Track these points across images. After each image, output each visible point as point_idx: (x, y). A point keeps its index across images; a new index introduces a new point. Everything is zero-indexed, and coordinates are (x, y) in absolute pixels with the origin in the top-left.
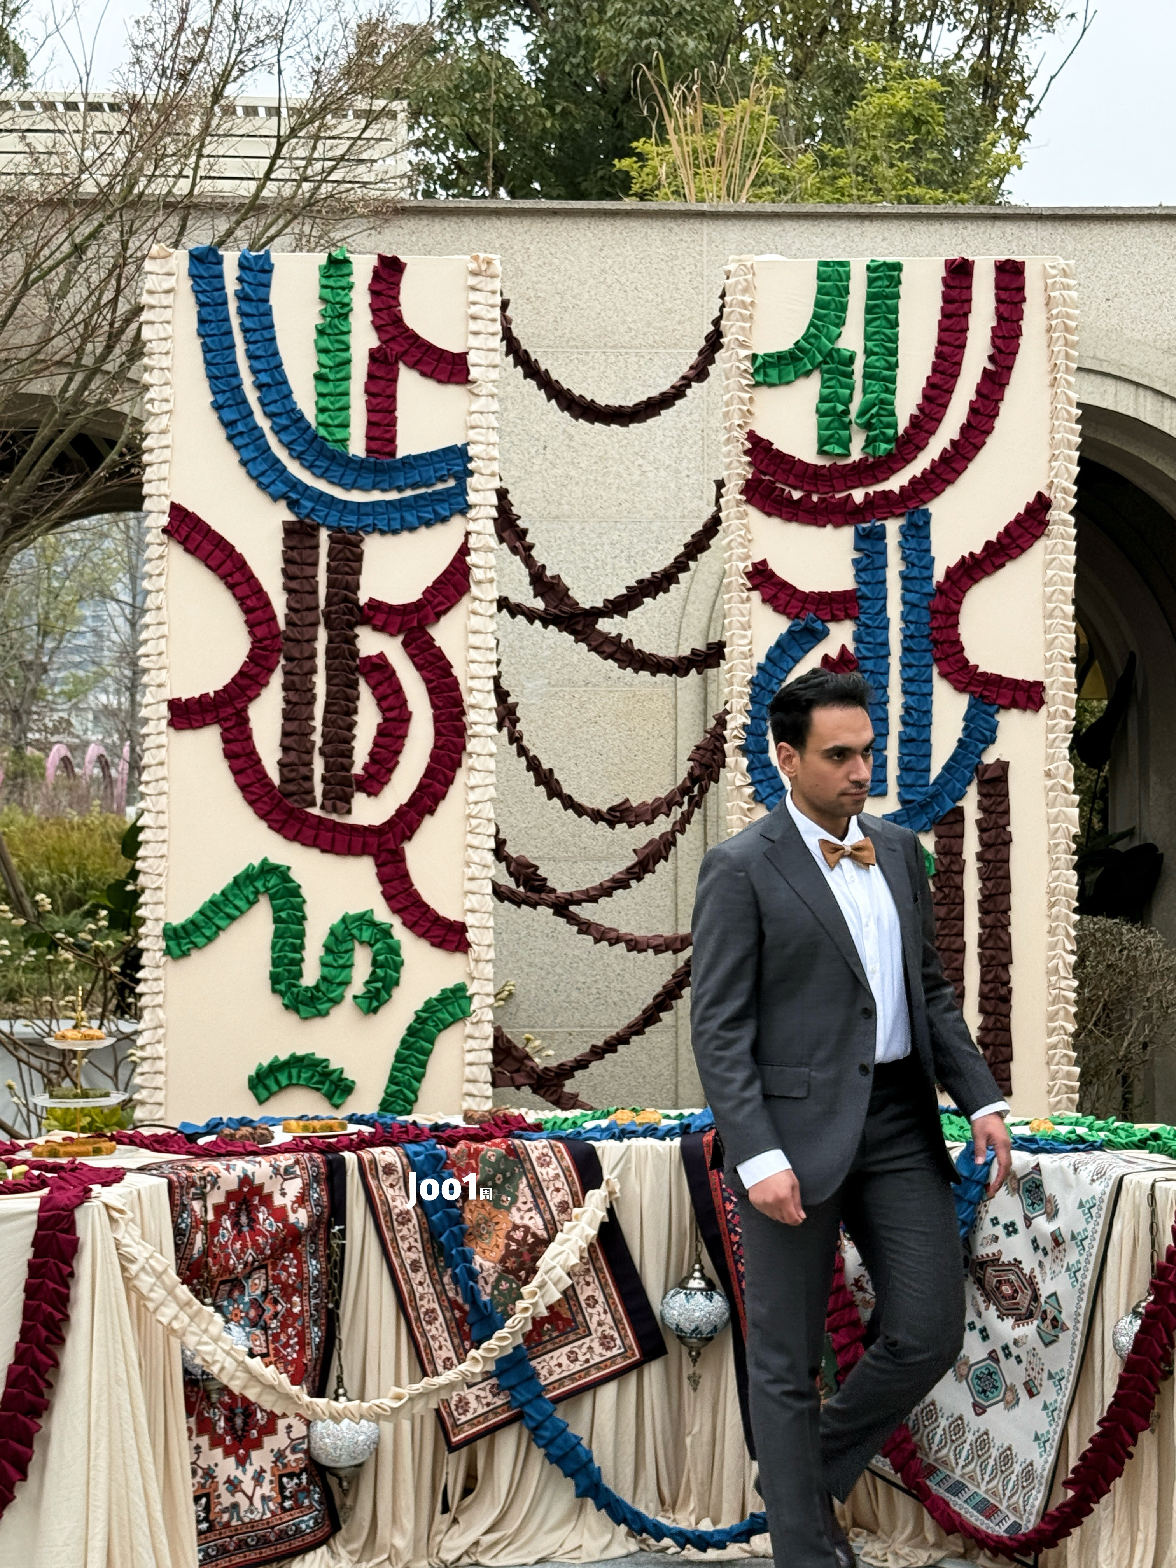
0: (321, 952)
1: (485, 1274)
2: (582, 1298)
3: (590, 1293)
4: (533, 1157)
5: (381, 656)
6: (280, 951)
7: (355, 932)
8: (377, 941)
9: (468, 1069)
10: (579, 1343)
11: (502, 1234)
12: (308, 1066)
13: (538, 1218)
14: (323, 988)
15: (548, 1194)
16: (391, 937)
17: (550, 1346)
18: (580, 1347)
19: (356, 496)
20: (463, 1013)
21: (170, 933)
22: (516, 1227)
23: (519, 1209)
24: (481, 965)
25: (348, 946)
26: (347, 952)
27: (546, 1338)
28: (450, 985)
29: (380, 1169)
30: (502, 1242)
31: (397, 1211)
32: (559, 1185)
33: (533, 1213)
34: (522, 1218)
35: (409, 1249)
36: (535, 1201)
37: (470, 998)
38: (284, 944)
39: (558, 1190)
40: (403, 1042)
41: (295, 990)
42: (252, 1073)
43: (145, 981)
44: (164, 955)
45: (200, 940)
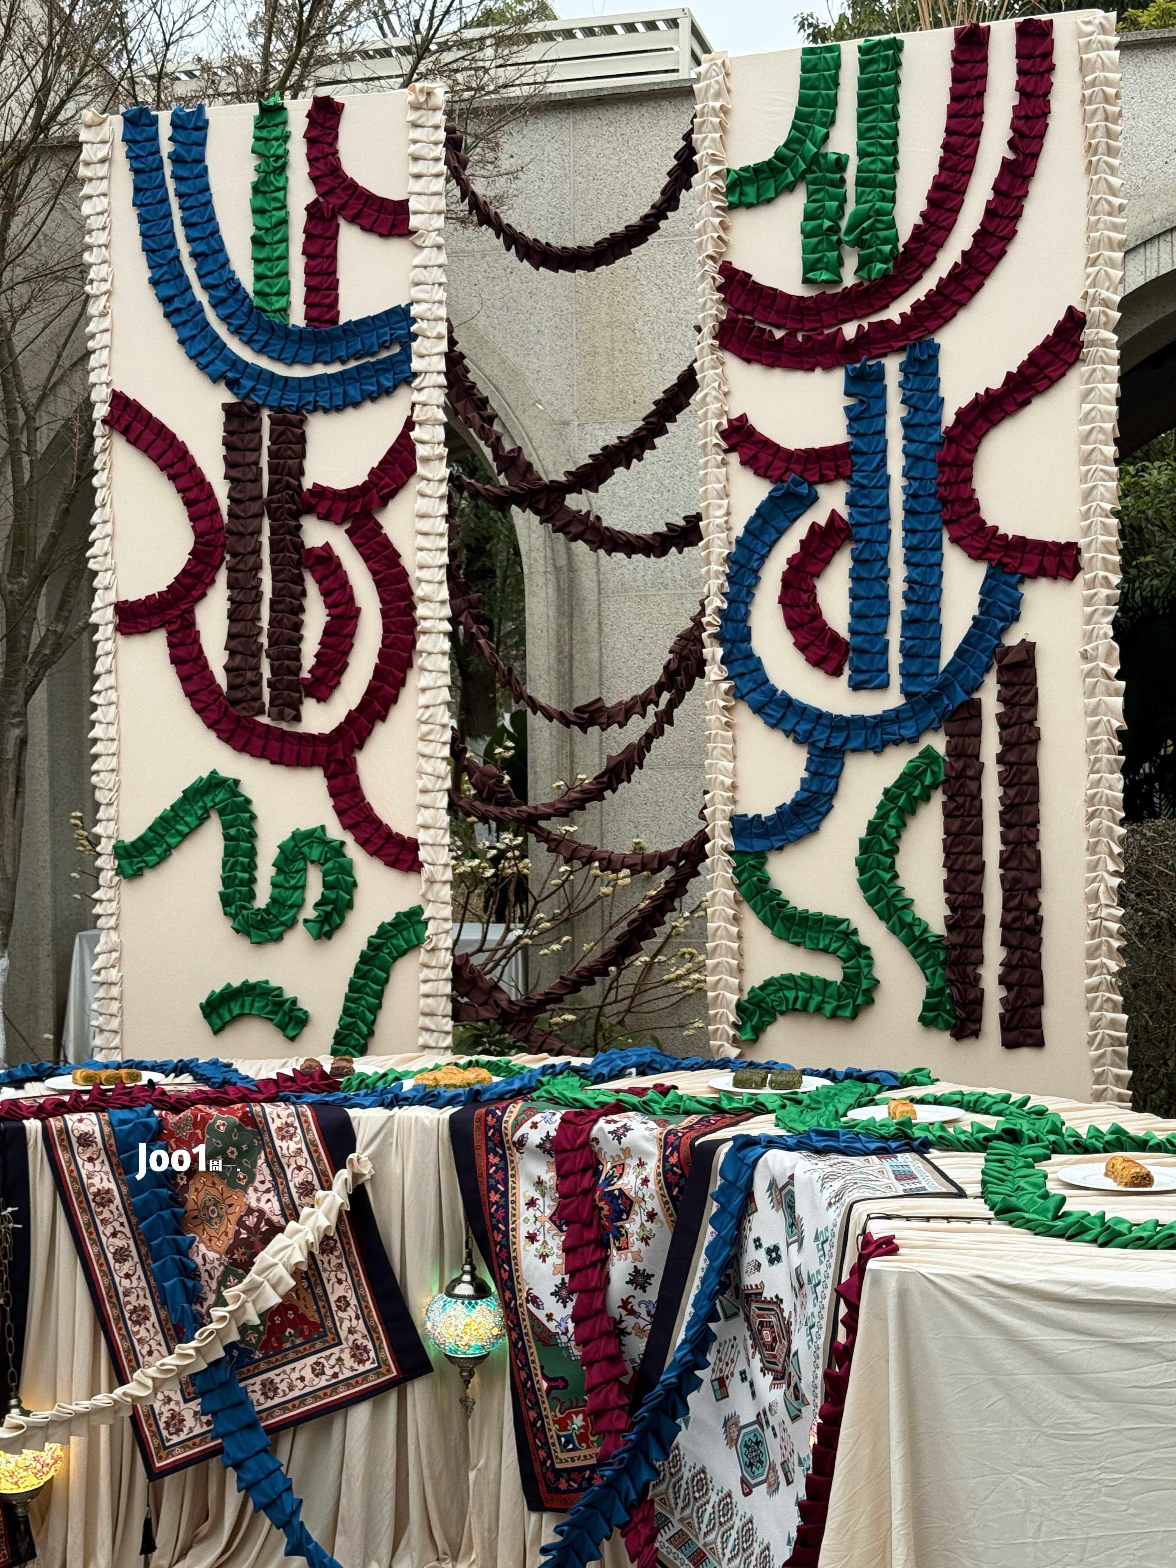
0: (273, 871)
1: (208, 1267)
2: (333, 1299)
3: (342, 1293)
4: (273, 1128)
5: (327, 547)
6: (231, 870)
7: (306, 850)
8: (327, 860)
9: (423, 1001)
10: (328, 1352)
11: (234, 1218)
12: (260, 995)
13: (275, 1200)
14: (274, 912)
15: (289, 1172)
16: (344, 856)
17: (291, 1356)
18: (328, 1358)
19: (299, 372)
20: (418, 939)
21: (121, 851)
22: (250, 1211)
23: (256, 1190)
24: (437, 887)
25: (300, 865)
26: (298, 871)
27: (288, 1345)
28: (405, 908)
29: (74, 1140)
30: (232, 1228)
31: (93, 1189)
32: (301, 1162)
33: (270, 1195)
34: (258, 1200)
35: (114, 1235)
36: (274, 1180)
37: (426, 923)
38: (235, 864)
39: (299, 1168)
40: (357, 970)
41: (245, 912)
42: (204, 1001)
43: (101, 901)
44: (117, 874)
45: (152, 859)
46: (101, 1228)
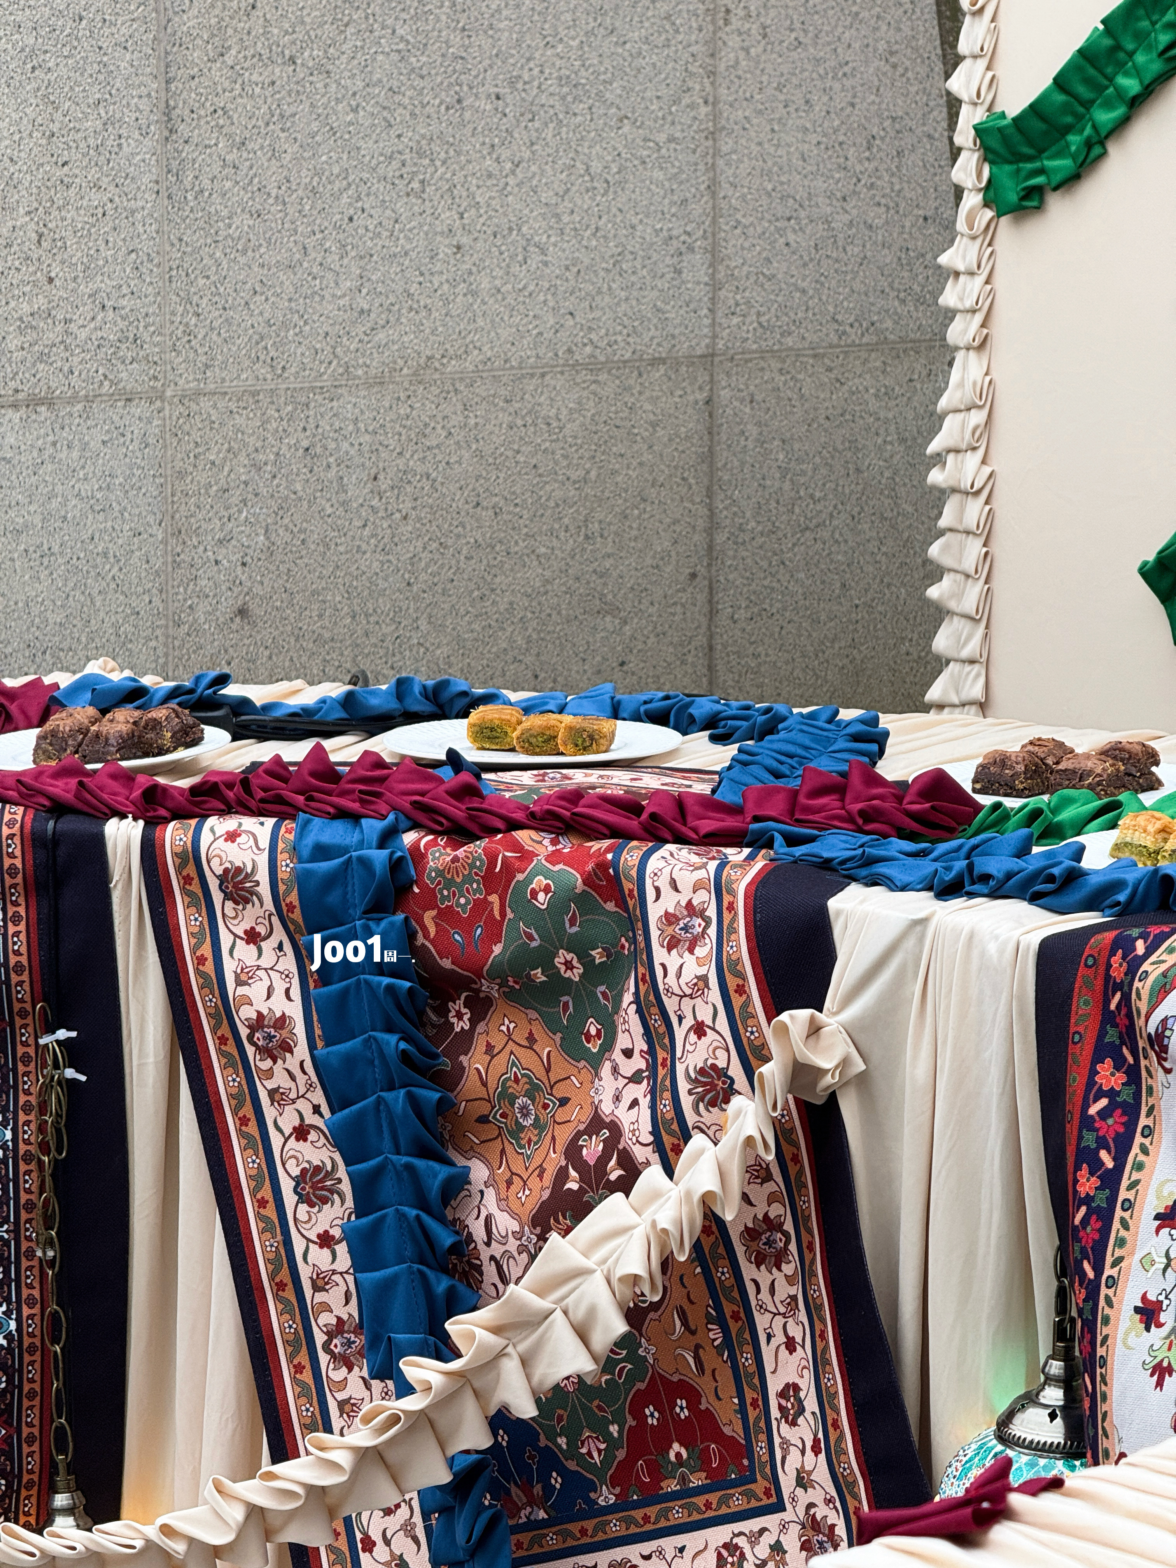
2: (774, 1386)
3: (793, 1378)
4: (655, 912)
10: (754, 1524)
11: (564, 1135)
13: (645, 1104)
15: (679, 1034)
17: (678, 1515)
18: (755, 1537)
22: (596, 1123)
23: (615, 1071)
27: (672, 1486)
29: (213, 884)
30: (556, 1159)
31: (247, 1013)
32: (705, 1015)
33: (639, 1091)
34: (616, 1098)
35: (301, 1133)
36: (651, 1051)
39: (699, 1029)
42: (1151, 557)
43: (957, 274)
44: (986, 204)
45: (1061, 165)
46: (270, 1113)
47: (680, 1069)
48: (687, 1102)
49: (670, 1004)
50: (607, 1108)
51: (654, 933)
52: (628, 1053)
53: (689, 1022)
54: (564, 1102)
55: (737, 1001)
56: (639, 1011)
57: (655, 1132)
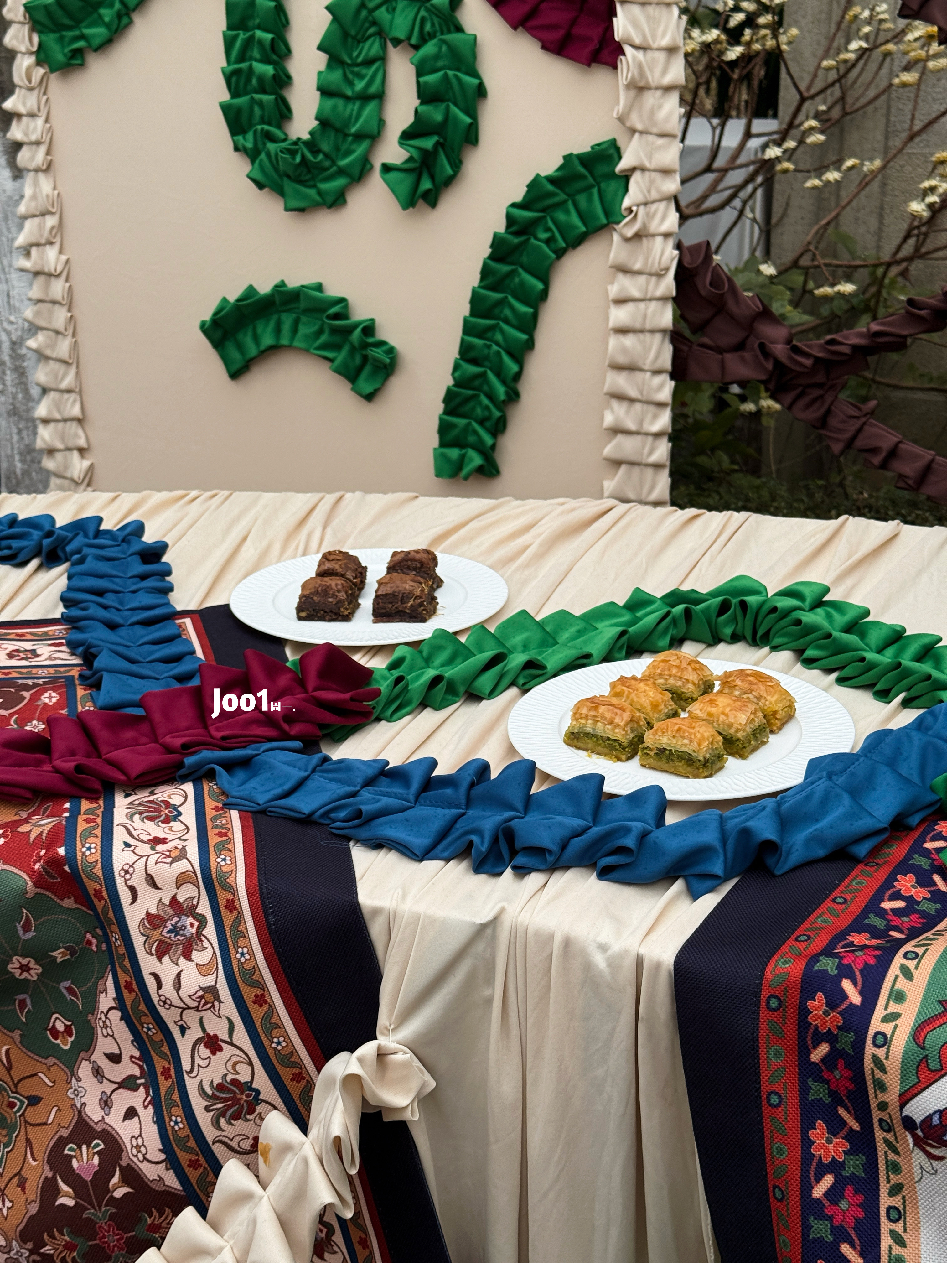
0: (320, 60)
4: (134, 914)
6: (242, 58)
7: (382, 14)
8: (424, 39)
9: (614, 342)
12: (308, 311)
14: (325, 146)
15: (184, 1046)
16: (459, 29)
20: (607, 214)
21: (41, 16)
22: (83, 1130)
23: (98, 1072)
24: (650, 99)
25: (372, 48)
26: (368, 62)
28: (582, 146)
30: (37, 1168)
32: (218, 1028)
33: (136, 1099)
36: (146, 1059)
37: (625, 178)
38: (249, 43)
39: (214, 1042)
40: (485, 272)
41: (272, 147)
42: (207, 316)
43: (19, 116)
44: (39, 63)
45: (98, 32)
47: (191, 1085)
48: (204, 1119)
49: (169, 1016)
50: (94, 1113)
51: (138, 941)
52: (115, 1058)
53: (195, 1033)
54: (34, 1101)
55: (257, 1013)
56: (125, 1017)
57: (167, 1148)
